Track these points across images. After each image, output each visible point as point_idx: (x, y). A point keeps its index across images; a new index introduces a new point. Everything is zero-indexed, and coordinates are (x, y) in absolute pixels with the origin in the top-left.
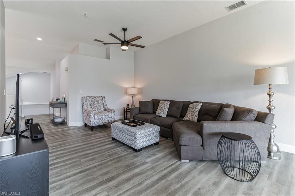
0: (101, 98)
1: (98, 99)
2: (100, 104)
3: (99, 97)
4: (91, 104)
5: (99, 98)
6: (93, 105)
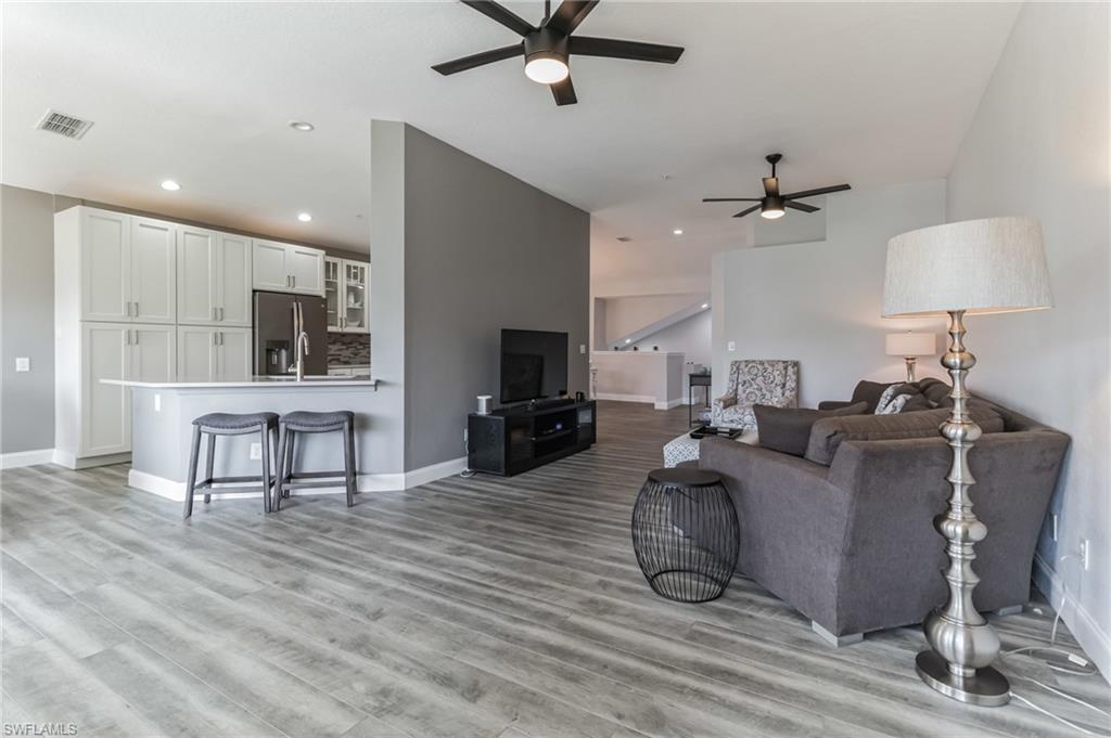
0: (781, 366)
1: (770, 370)
2: (773, 385)
3: (773, 363)
4: (745, 382)
5: (773, 366)
6: (751, 385)
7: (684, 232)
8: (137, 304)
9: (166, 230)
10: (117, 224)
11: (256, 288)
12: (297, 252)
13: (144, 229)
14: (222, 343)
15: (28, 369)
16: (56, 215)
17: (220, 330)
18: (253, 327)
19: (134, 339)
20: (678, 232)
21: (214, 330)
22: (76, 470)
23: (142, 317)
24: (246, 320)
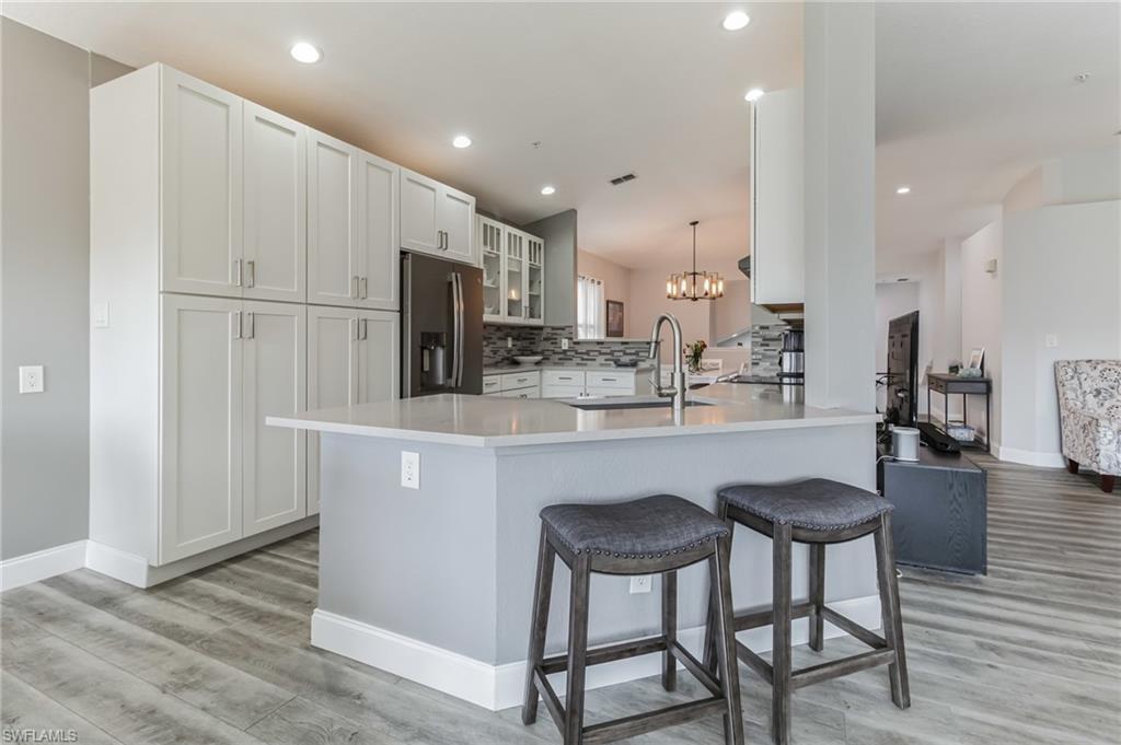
4: (1098, 391)
7: (911, 190)
8: (252, 263)
9: (293, 133)
10: (222, 110)
11: (406, 246)
12: (448, 196)
13: (262, 127)
14: (365, 338)
15: (41, 389)
16: (94, 92)
17: (364, 314)
18: (401, 311)
19: (249, 329)
20: (903, 191)
21: (354, 315)
22: (150, 590)
23: (261, 290)
24: (392, 299)
